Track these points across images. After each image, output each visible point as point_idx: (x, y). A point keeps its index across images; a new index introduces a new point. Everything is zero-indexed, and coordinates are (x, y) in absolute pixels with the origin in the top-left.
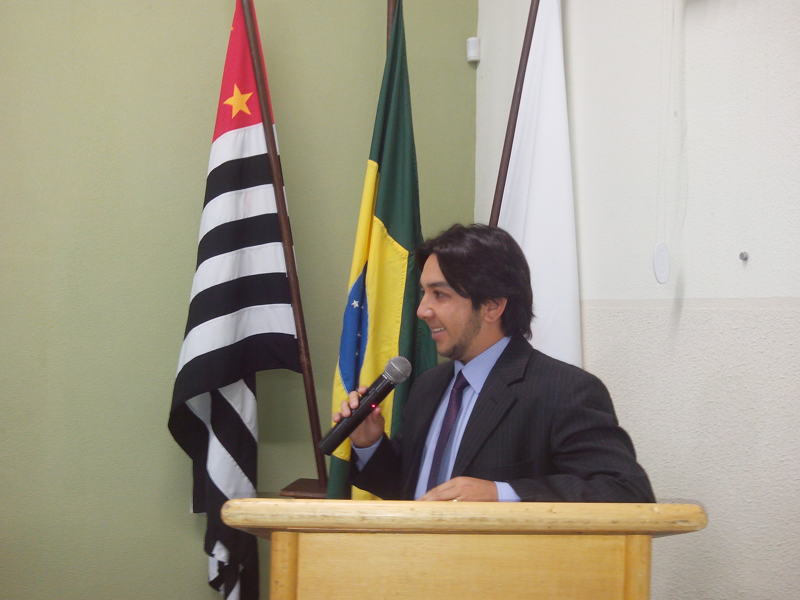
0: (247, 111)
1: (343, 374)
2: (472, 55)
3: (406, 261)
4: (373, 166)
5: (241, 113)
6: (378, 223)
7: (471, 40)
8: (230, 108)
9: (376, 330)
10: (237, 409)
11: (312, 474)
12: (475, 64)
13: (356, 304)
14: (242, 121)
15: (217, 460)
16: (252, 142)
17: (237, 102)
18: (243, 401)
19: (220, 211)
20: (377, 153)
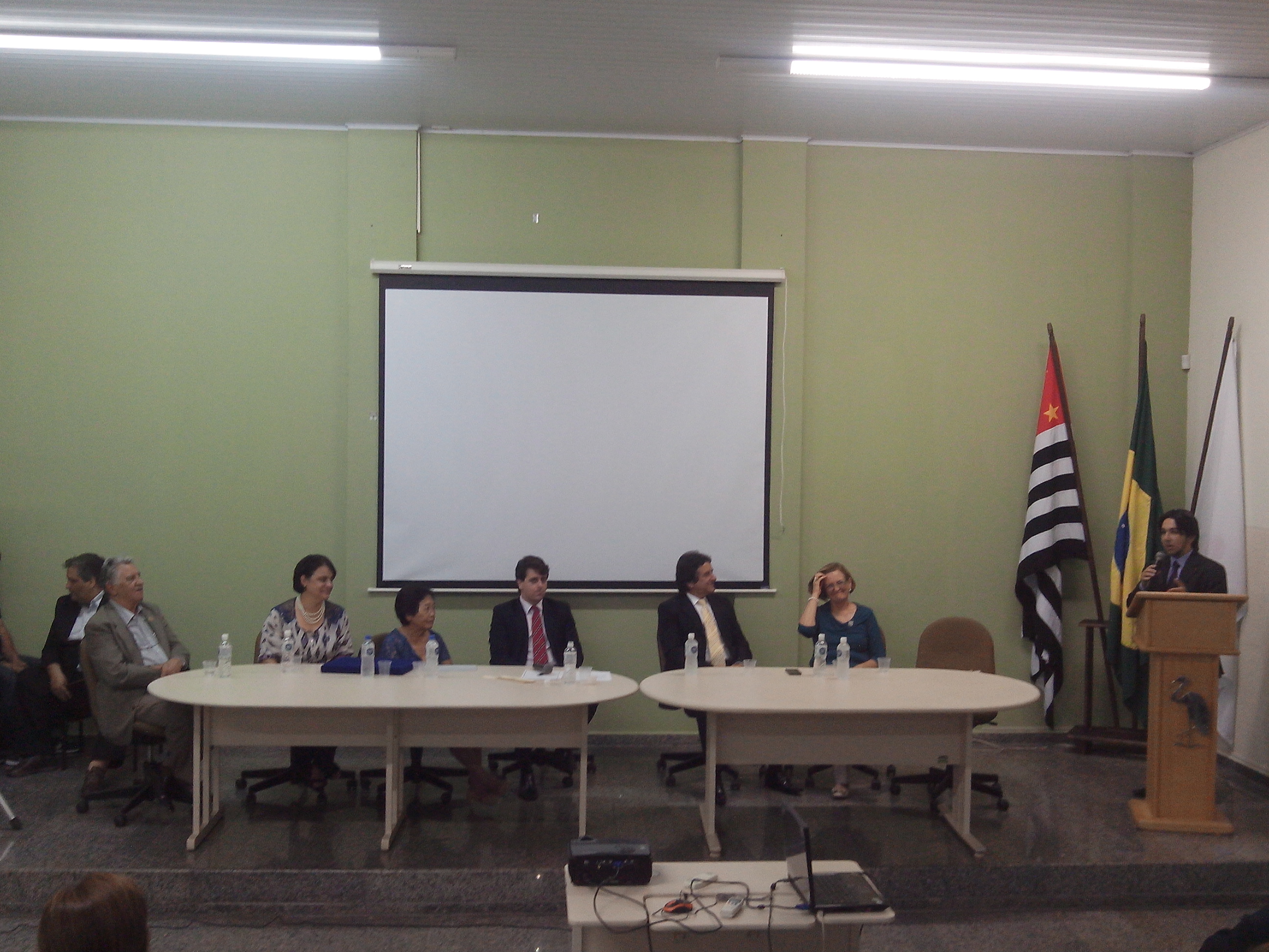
0: (1056, 417)
1: (1117, 561)
2: (1185, 366)
3: (1149, 502)
4: (1131, 454)
5: (1053, 419)
6: (1135, 483)
7: (1184, 356)
8: (1048, 416)
9: (1134, 541)
10: (1053, 579)
11: (1094, 616)
12: (1187, 370)
13: (1123, 526)
14: (1054, 423)
15: (1043, 607)
16: (1059, 434)
17: (1051, 413)
18: (1056, 576)
19: (1043, 474)
20: (1134, 447)
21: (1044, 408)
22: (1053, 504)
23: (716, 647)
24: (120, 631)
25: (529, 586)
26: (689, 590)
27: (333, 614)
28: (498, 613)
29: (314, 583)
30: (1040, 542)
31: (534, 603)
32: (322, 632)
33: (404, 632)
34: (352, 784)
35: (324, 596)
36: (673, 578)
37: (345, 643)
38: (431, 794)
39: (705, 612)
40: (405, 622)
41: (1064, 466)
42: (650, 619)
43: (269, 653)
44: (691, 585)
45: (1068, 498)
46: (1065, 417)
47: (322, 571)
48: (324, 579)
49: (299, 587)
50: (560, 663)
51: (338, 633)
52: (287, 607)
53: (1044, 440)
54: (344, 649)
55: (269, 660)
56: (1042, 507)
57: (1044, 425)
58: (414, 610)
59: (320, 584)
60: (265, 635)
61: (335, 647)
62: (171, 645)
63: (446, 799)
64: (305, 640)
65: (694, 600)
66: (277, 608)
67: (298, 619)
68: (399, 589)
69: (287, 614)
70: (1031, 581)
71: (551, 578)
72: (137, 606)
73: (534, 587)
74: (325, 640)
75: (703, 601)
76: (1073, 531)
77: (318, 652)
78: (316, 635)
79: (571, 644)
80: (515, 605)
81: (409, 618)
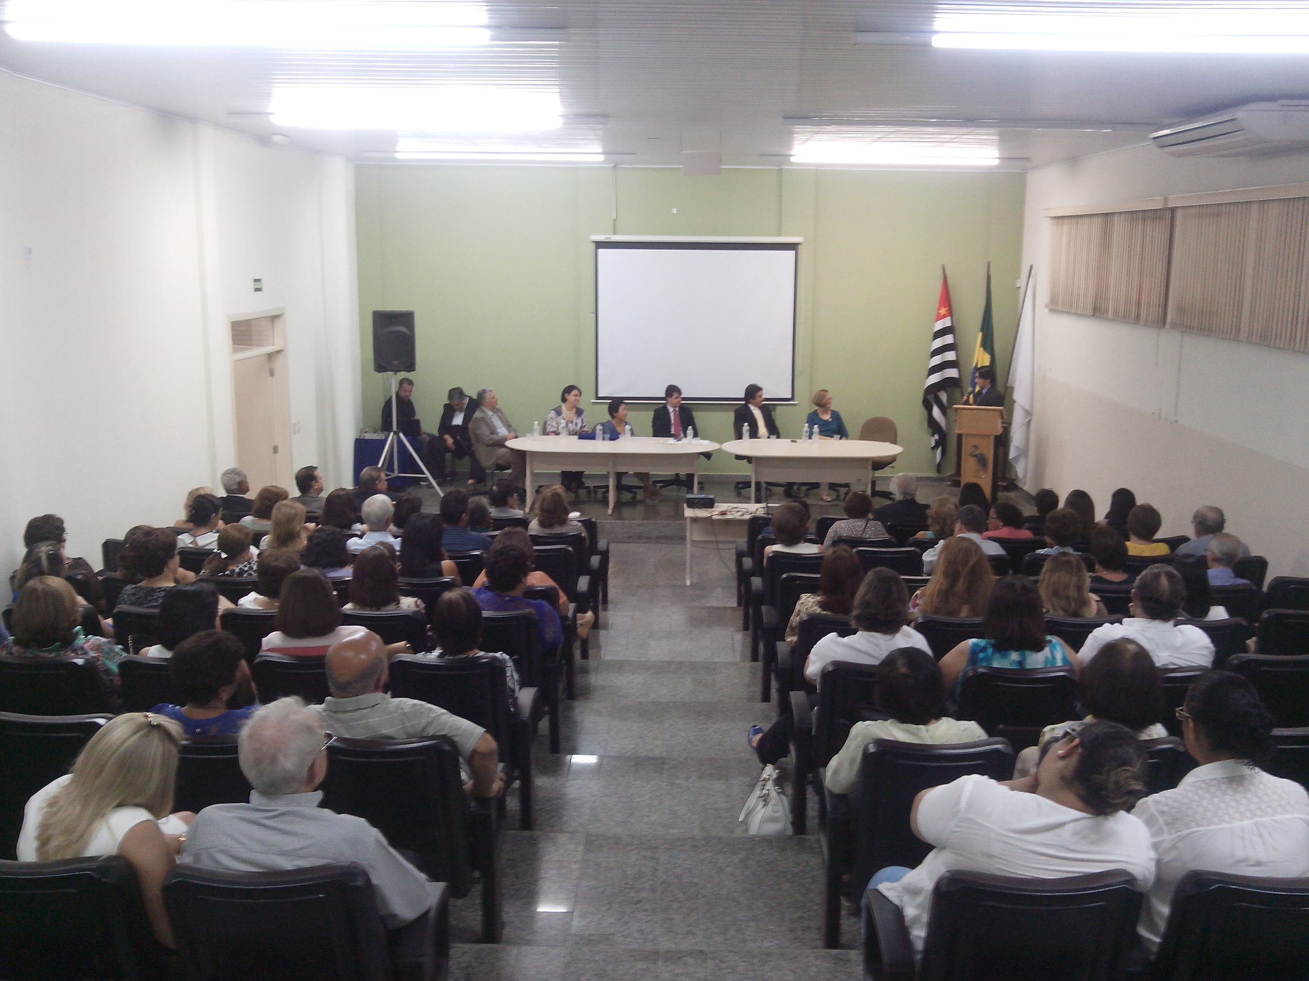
0: (946, 313)
2: (1018, 285)
4: (980, 334)
6: (982, 348)
7: (1018, 280)
8: (941, 312)
10: (942, 398)
12: (1019, 288)
14: (944, 316)
15: (936, 412)
16: (947, 322)
17: (943, 311)
18: (943, 396)
19: (938, 343)
20: (982, 330)
21: (939, 309)
22: (943, 358)
23: (762, 429)
24: (487, 420)
25: (673, 400)
26: (749, 402)
27: (579, 413)
28: (656, 411)
29: (571, 397)
30: (935, 378)
31: (674, 407)
32: (575, 421)
33: (614, 422)
34: (589, 492)
35: (575, 403)
36: (743, 396)
37: (585, 426)
38: (627, 496)
39: (757, 413)
40: (613, 417)
41: (949, 339)
42: (730, 417)
43: (551, 430)
44: (751, 401)
45: (950, 356)
46: (950, 313)
47: (575, 392)
48: (576, 395)
49: (564, 400)
50: (685, 436)
51: (582, 422)
52: (558, 408)
53: (939, 325)
54: (585, 429)
55: (552, 434)
56: (937, 360)
57: (939, 317)
58: (617, 411)
59: (574, 398)
60: (549, 422)
61: (582, 427)
62: (509, 426)
63: (634, 498)
64: (567, 424)
65: (752, 407)
66: (554, 410)
67: (564, 415)
68: (610, 401)
69: (558, 412)
70: (931, 398)
71: (682, 396)
72: (494, 409)
73: (676, 401)
74: (576, 424)
75: (757, 408)
76: (952, 373)
77: (573, 430)
78: (572, 422)
79: (690, 427)
80: (664, 408)
81: (615, 415)
